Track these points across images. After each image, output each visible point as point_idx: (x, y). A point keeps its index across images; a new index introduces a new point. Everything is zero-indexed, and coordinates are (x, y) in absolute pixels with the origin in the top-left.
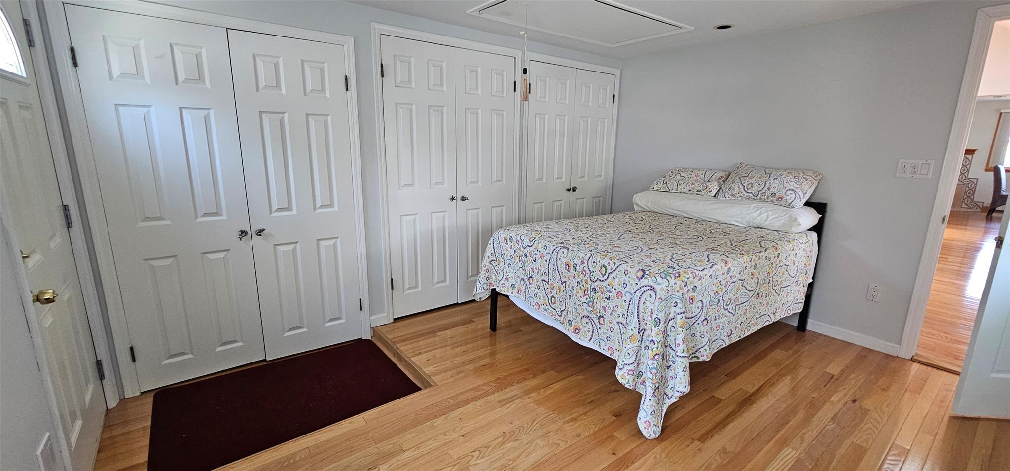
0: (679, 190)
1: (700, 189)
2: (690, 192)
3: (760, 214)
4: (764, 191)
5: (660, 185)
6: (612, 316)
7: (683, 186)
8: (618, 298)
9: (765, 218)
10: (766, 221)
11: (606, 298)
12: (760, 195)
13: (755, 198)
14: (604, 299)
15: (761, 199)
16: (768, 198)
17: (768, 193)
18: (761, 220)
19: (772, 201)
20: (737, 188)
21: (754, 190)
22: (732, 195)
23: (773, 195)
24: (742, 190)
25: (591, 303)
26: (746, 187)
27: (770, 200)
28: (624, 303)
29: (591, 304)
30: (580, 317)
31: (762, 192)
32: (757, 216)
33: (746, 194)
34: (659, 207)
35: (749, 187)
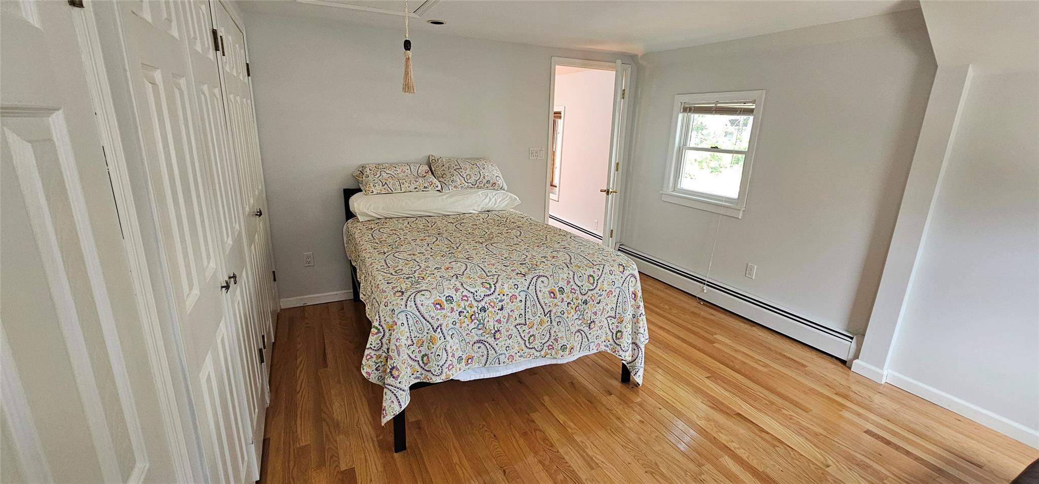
0: (403, 190)
1: (426, 185)
2: (417, 190)
3: (490, 199)
4: (480, 180)
5: (379, 188)
6: (508, 324)
7: (407, 185)
8: (512, 302)
9: (494, 202)
10: (495, 204)
11: (499, 310)
12: (478, 183)
13: (473, 186)
14: (497, 311)
15: (478, 187)
16: (484, 185)
17: (485, 181)
18: (492, 204)
19: (487, 187)
20: (458, 180)
21: (472, 180)
22: (455, 187)
23: (488, 182)
24: (463, 181)
25: (482, 325)
26: (465, 178)
27: (486, 187)
28: (519, 304)
29: (480, 327)
30: (470, 345)
31: (479, 181)
32: (488, 201)
33: (467, 184)
34: (394, 212)
35: (468, 178)
